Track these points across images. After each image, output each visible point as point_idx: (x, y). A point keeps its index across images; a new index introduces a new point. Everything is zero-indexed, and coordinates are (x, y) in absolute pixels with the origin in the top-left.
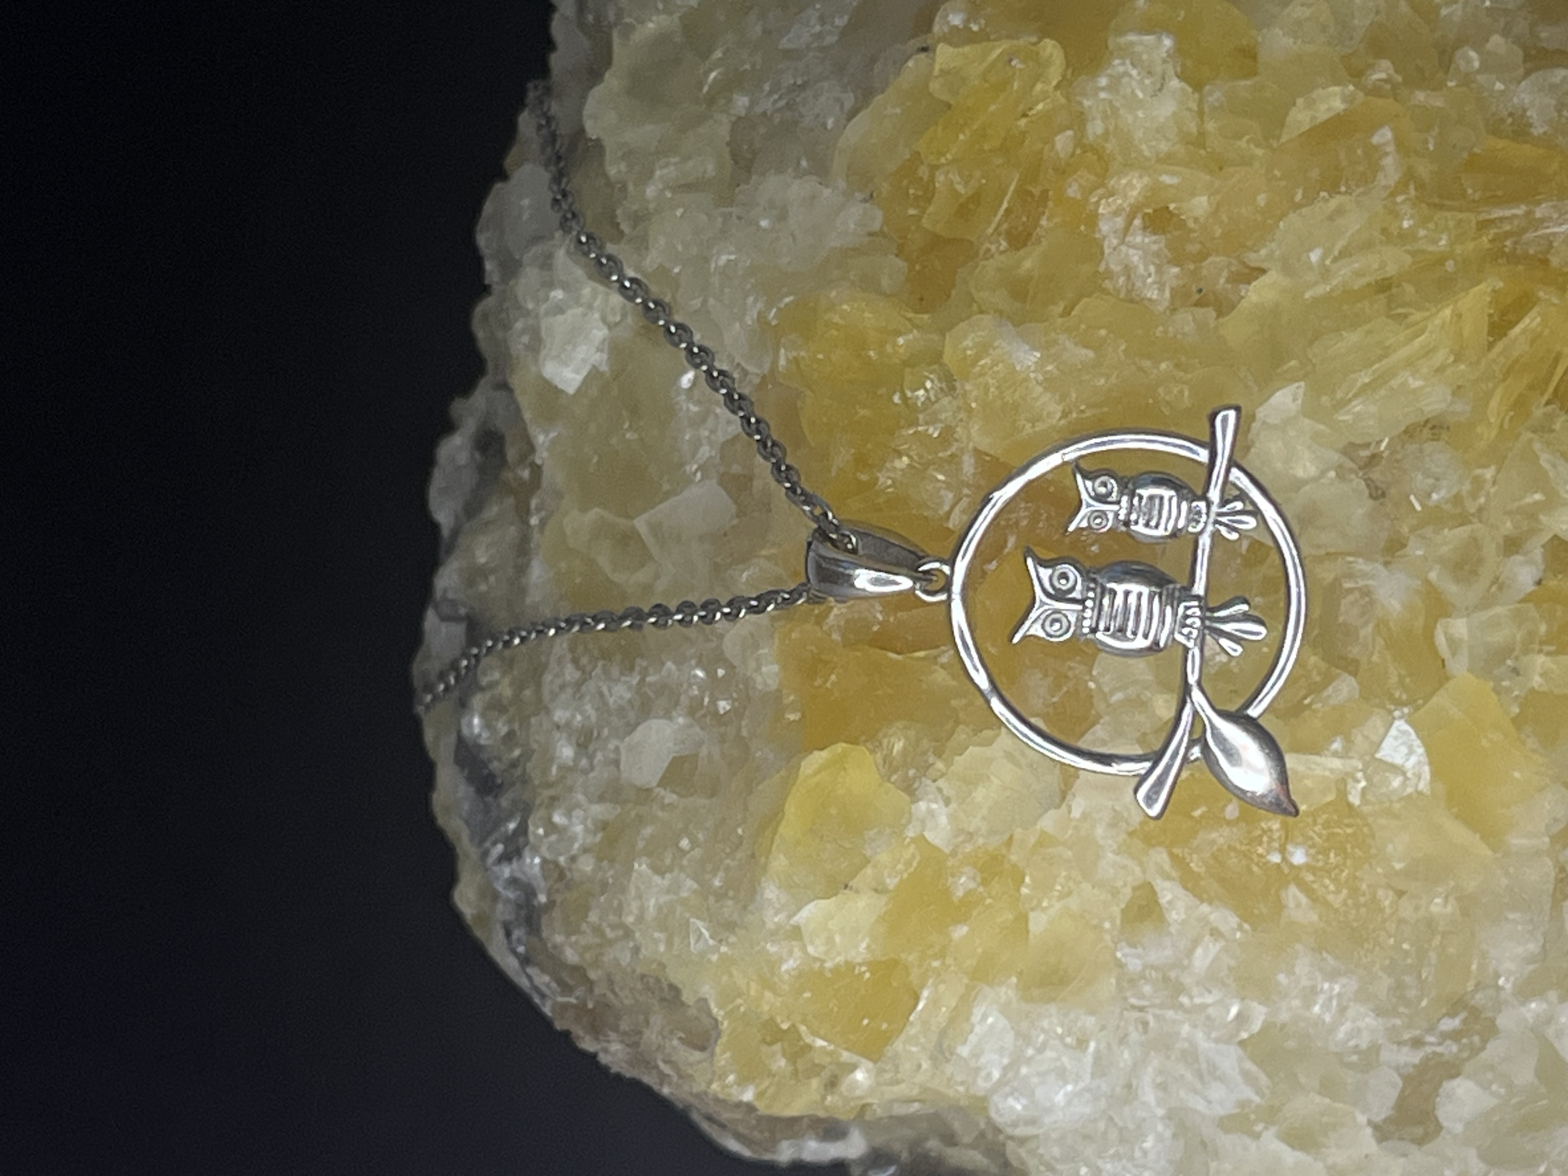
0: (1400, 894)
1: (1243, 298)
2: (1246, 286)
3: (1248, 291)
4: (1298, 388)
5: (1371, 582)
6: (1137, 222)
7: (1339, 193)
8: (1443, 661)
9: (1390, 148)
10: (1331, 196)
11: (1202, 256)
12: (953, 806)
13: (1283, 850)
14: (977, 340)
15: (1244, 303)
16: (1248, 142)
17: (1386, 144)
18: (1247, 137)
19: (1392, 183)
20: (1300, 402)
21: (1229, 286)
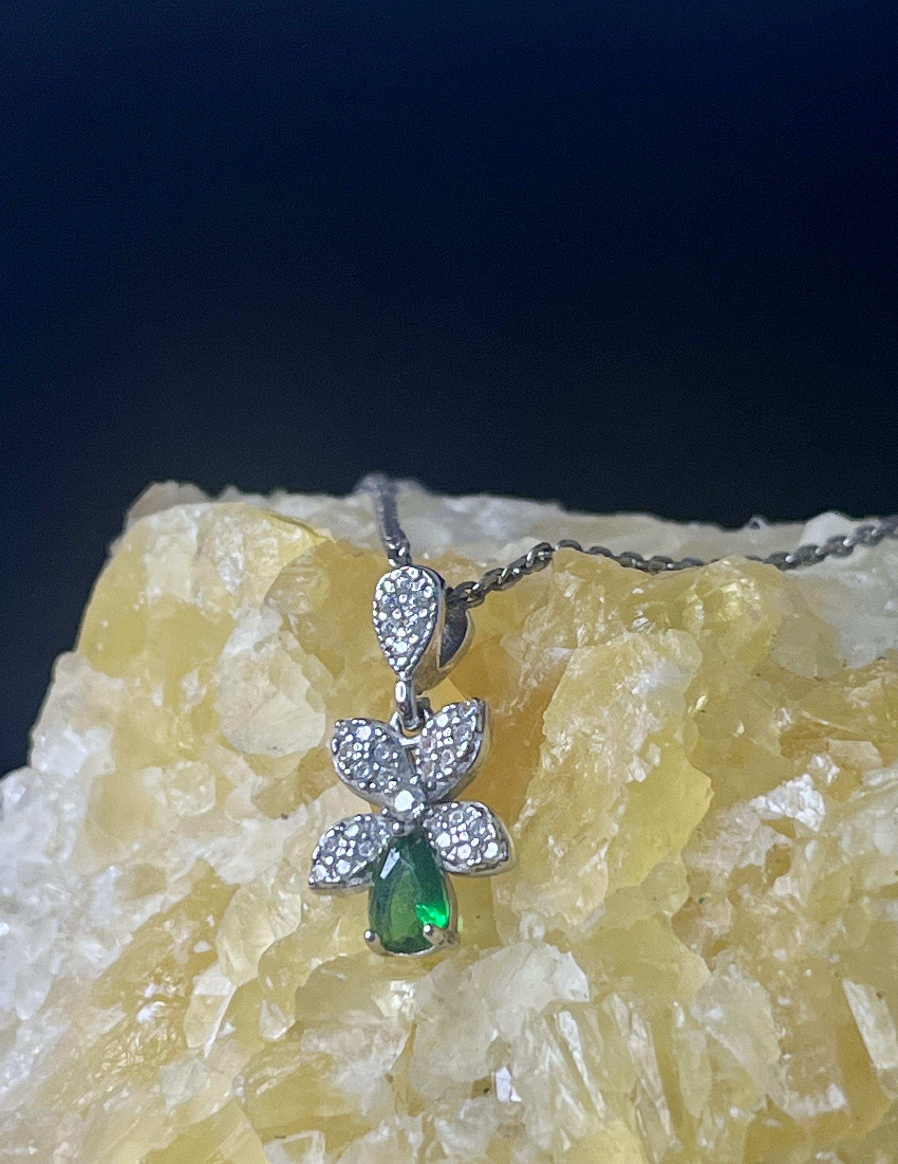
0: (85, 1113)
1: (689, 947)
2: (700, 951)
3: (695, 951)
4: (585, 996)
5: (373, 1057)
6: (782, 839)
7: (784, 1053)
8: (284, 1137)
9: (823, 1107)
10: (781, 1042)
11: (735, 899)
12: (254, 656)
13: (155, 998)
14: (673, 647)
15: (683, 948)
16: (840, 932)
17: (827, 1103)
18: (844, 930)
19: (785, 1108)
20: (572, 998)
21: (703, 933)
